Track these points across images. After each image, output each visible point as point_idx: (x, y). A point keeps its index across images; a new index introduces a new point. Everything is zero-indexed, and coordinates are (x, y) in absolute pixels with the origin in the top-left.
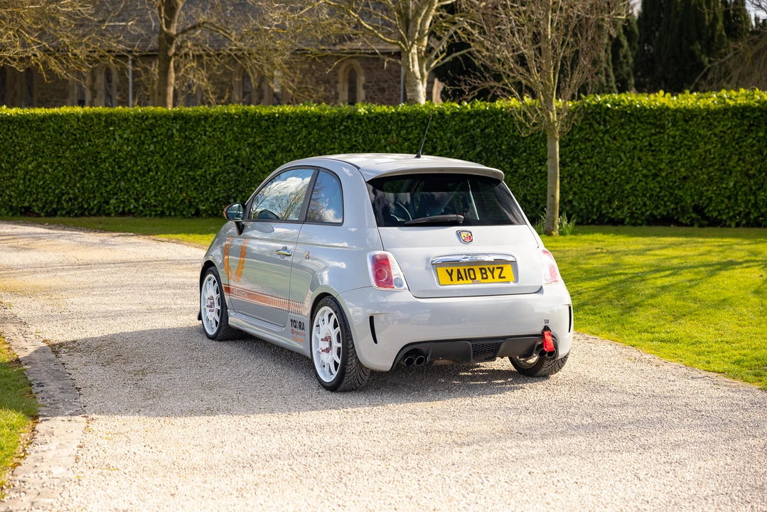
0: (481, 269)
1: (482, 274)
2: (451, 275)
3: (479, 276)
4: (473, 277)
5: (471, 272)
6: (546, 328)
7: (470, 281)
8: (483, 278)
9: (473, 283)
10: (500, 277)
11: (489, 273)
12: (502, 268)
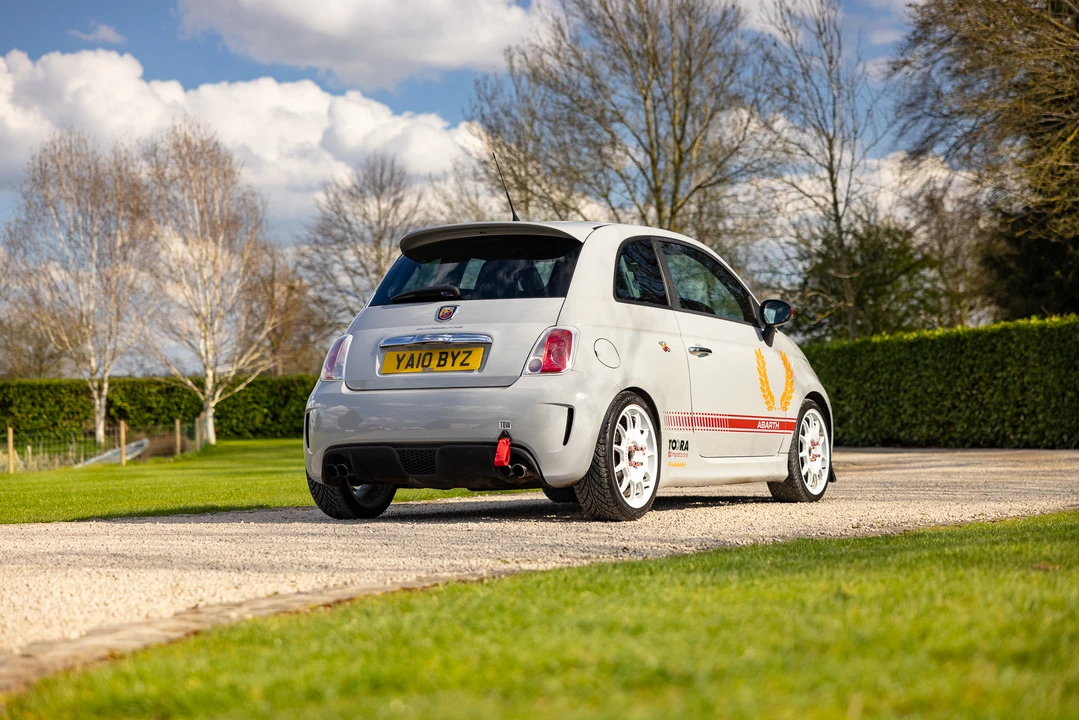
0: (441, 354)
1: (440, 359)
2: (399, 361)
3: (434, 363)
4: (426, 363)
5: (428, 357)
6: (505, 435)
7: (420, 368)
8: (439, 365)
9: (424, 372)
10: (462, 364)
11: (450, 360)
12: (470, 353)
